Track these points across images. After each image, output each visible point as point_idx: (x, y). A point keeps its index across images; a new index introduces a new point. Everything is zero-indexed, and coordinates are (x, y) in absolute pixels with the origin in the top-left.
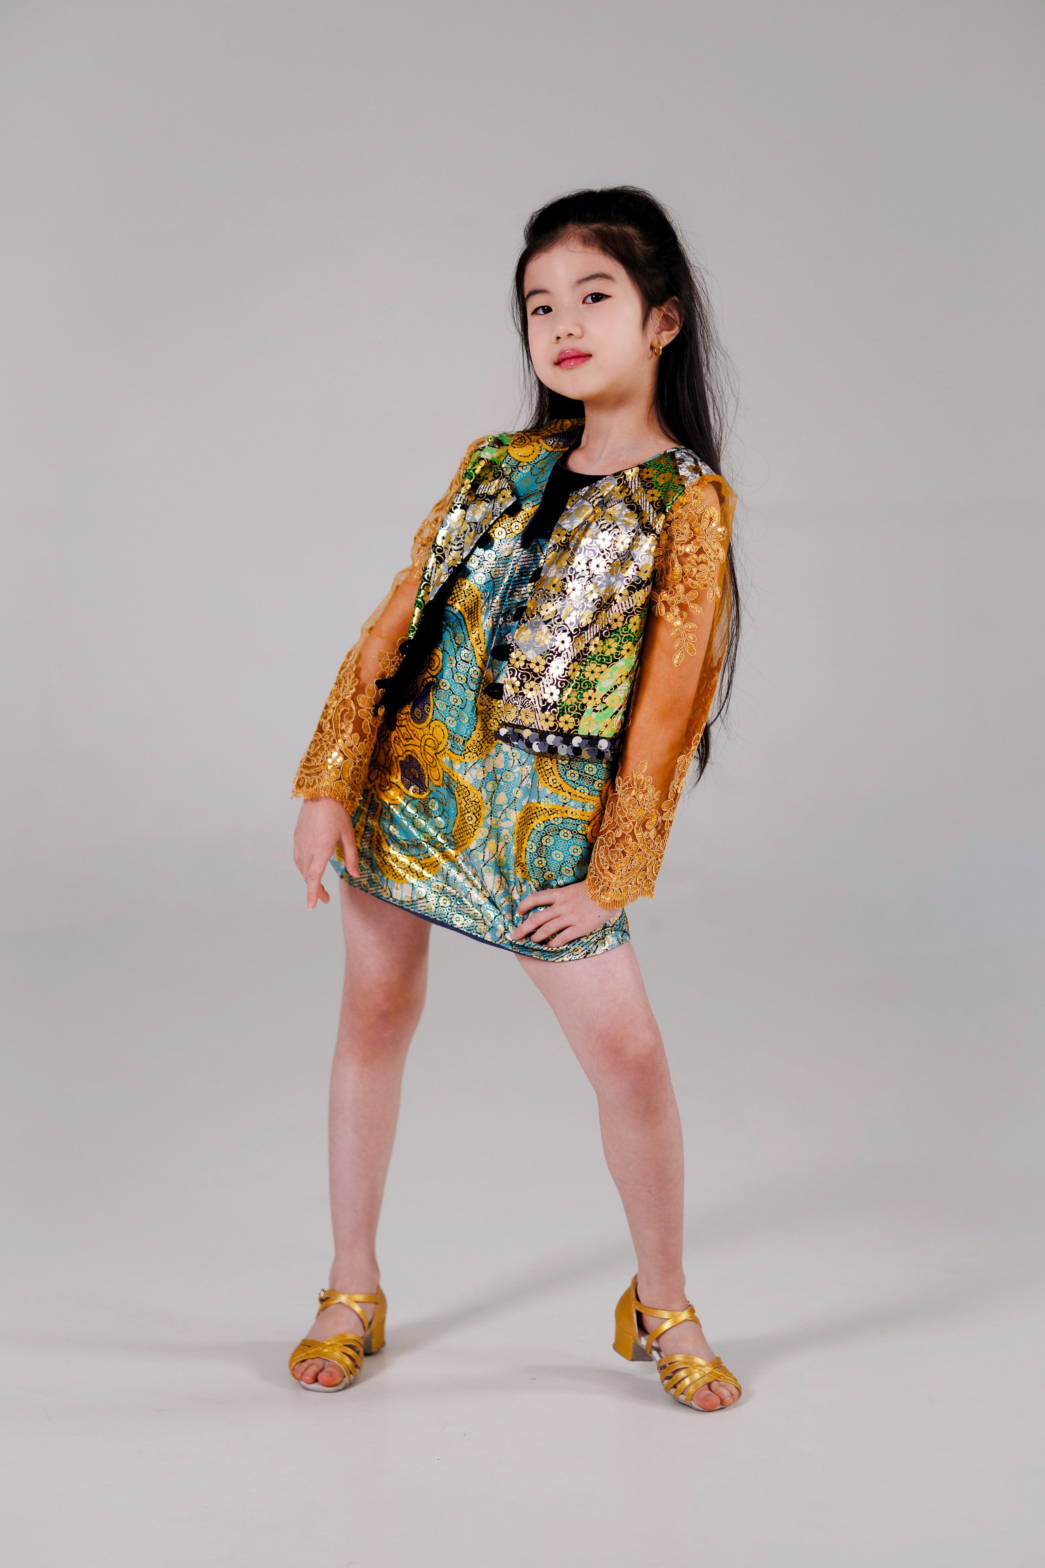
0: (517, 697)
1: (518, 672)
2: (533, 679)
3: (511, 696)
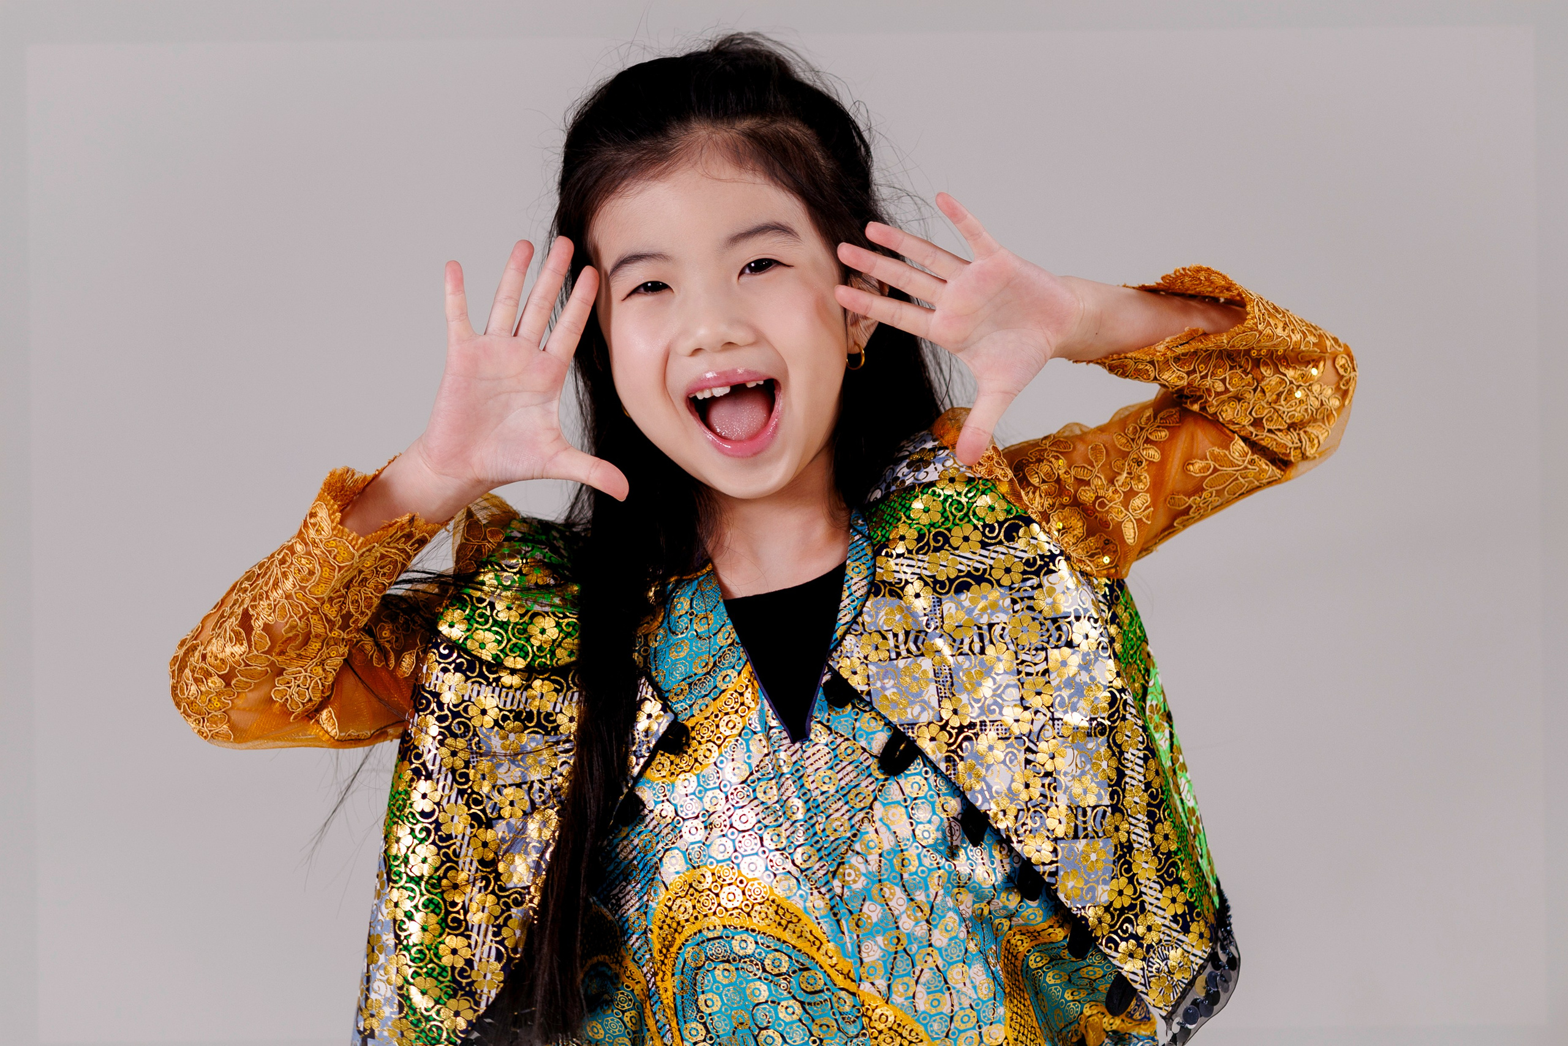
0: (1149, 961)
1: (1116, 933)
2: (1137, 917)
3: (1143, 969)
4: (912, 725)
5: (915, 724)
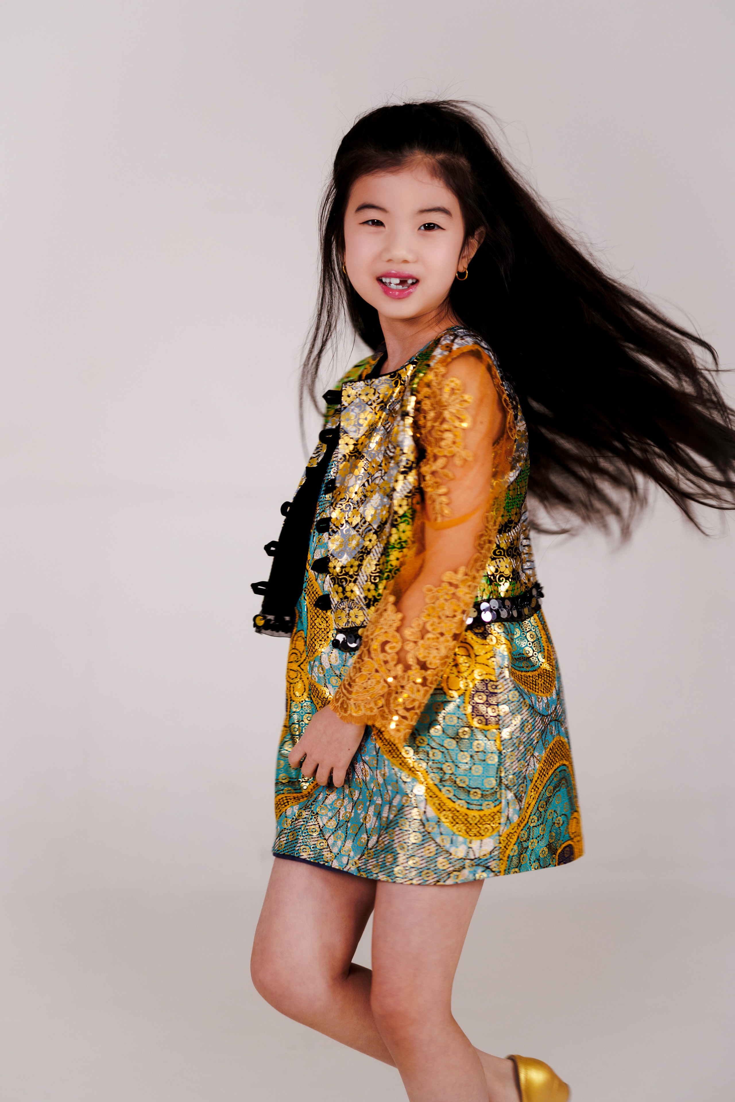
0: (343, 602)
2: (350, 581)
4: (345, 432)
5: (347, 433)
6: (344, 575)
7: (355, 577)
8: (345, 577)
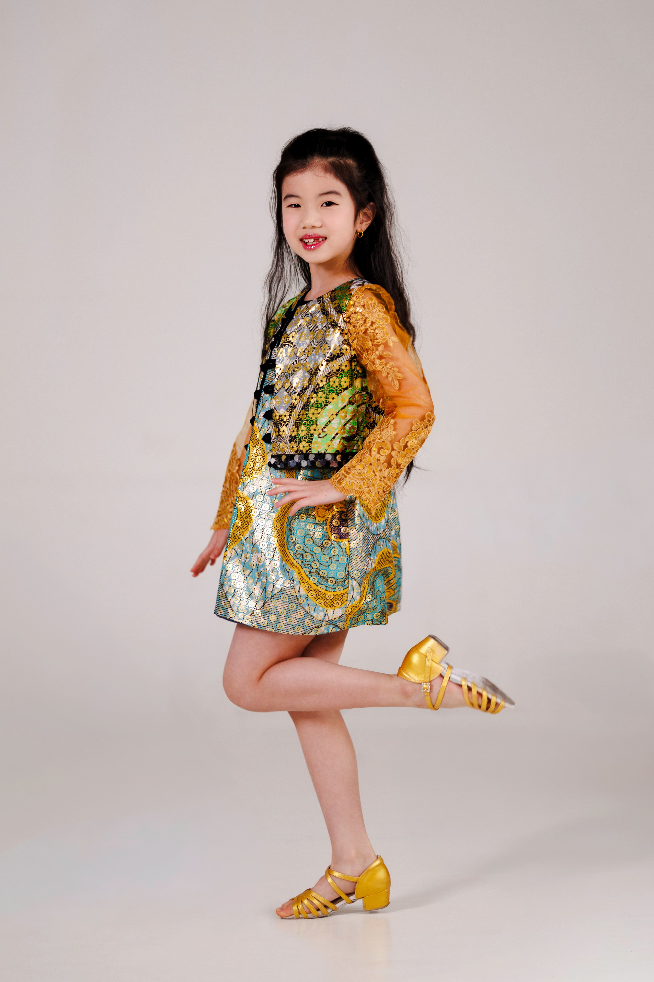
3: (275, 438)
6: (280, 421)
7: (287, 423)
8: (281, 422)
